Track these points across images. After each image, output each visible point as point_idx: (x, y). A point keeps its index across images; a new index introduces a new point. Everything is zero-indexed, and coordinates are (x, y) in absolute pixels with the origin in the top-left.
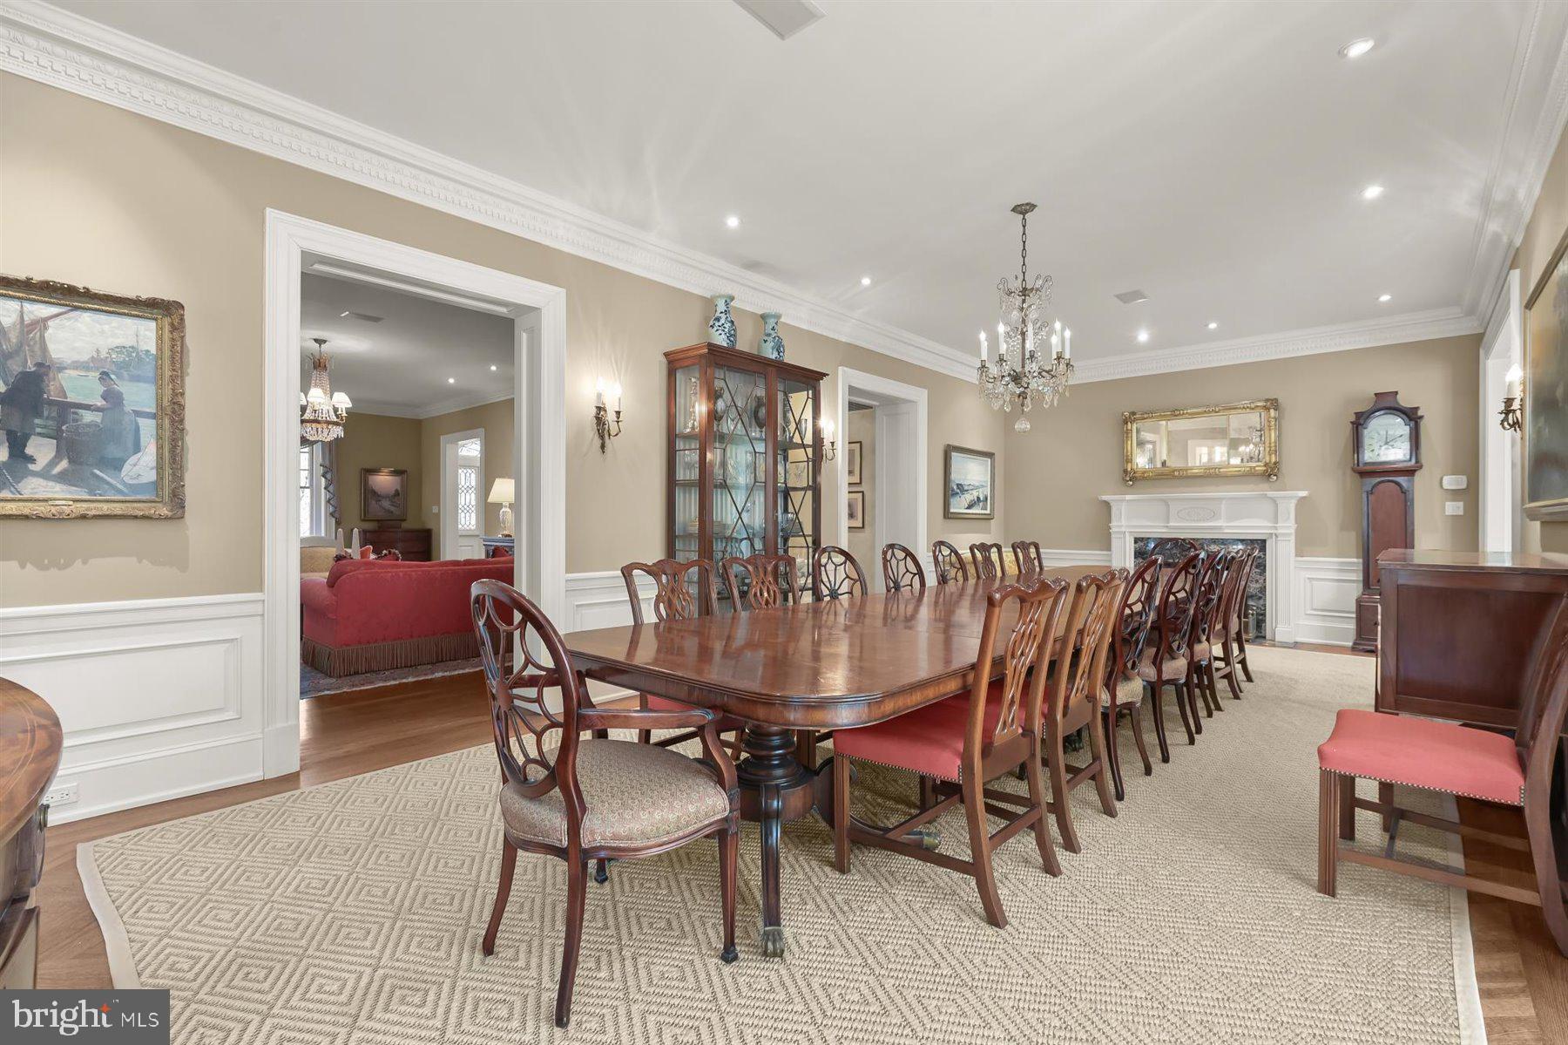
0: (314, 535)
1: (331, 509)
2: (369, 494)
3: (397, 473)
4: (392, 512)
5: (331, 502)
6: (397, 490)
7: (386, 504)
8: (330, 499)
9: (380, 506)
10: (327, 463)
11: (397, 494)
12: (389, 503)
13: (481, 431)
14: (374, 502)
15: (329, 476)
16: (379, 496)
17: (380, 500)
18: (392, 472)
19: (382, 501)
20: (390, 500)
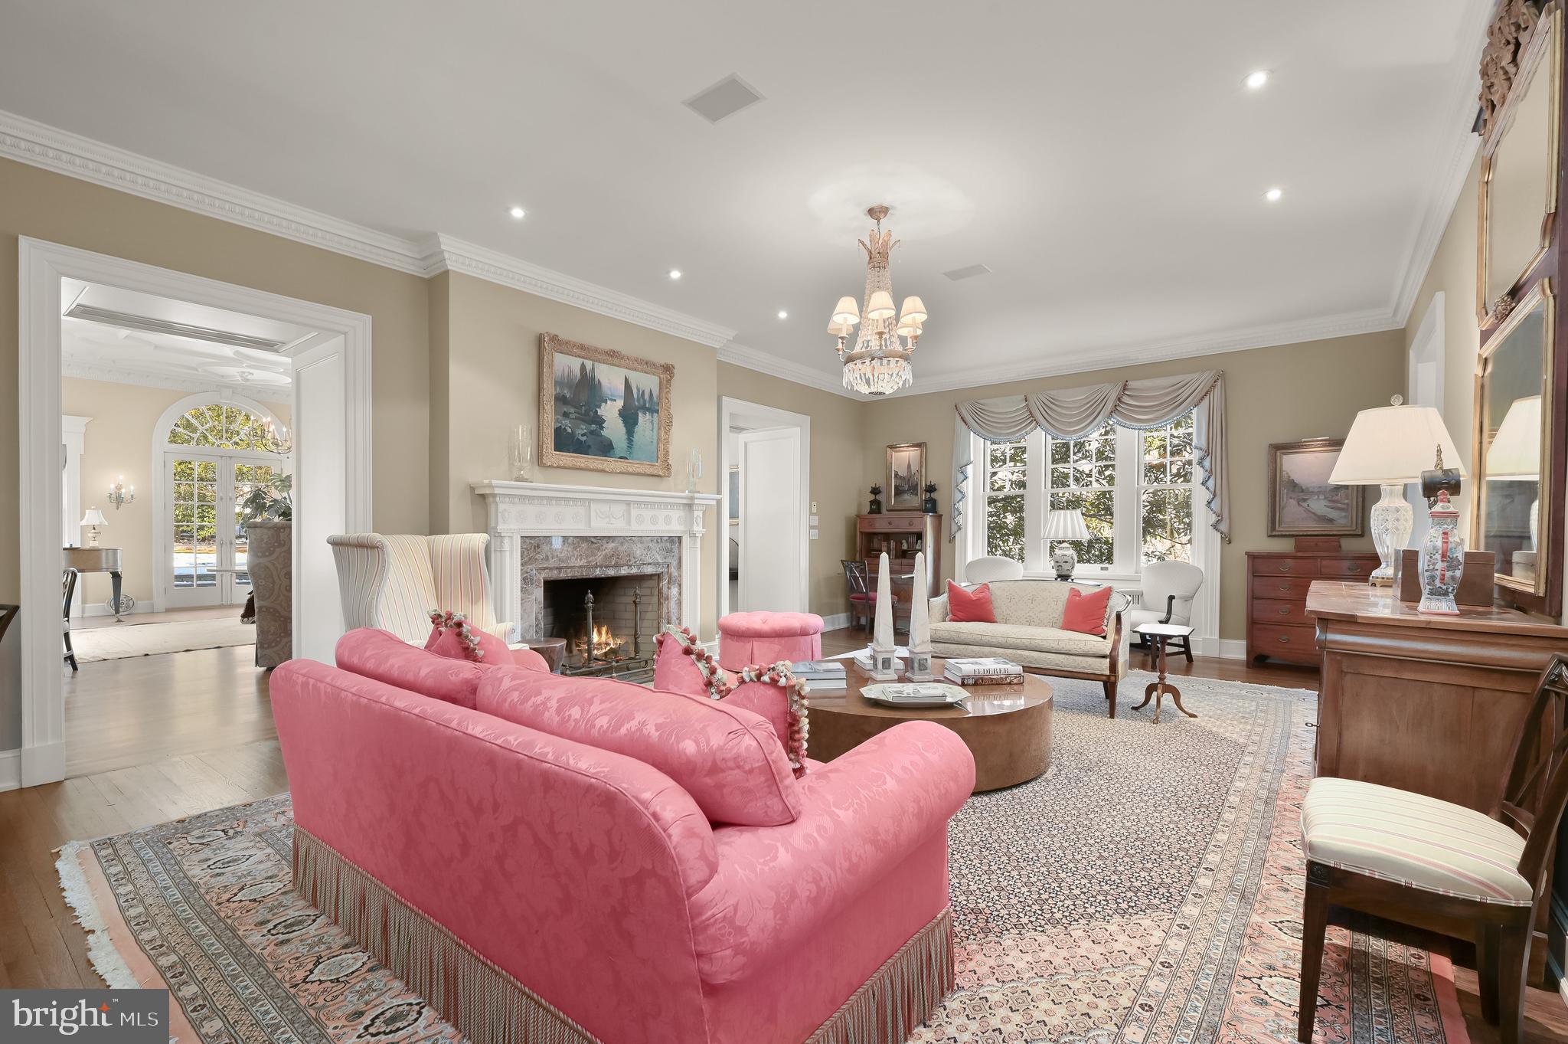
1: (1213, 518)
4: (1330, 520)
5: (1213, 505)
7: (1318, 506)
8: (1209, 502)
9: (1307, 511)
10: (1203, 444)
12: (1324, 503)
14: (1293, 502)
15: (1208, 462)
16: (1303, 491)
17: (1305, 500)
18: (1324, 446)
19: (1309, 502)
20: (1325, 498)
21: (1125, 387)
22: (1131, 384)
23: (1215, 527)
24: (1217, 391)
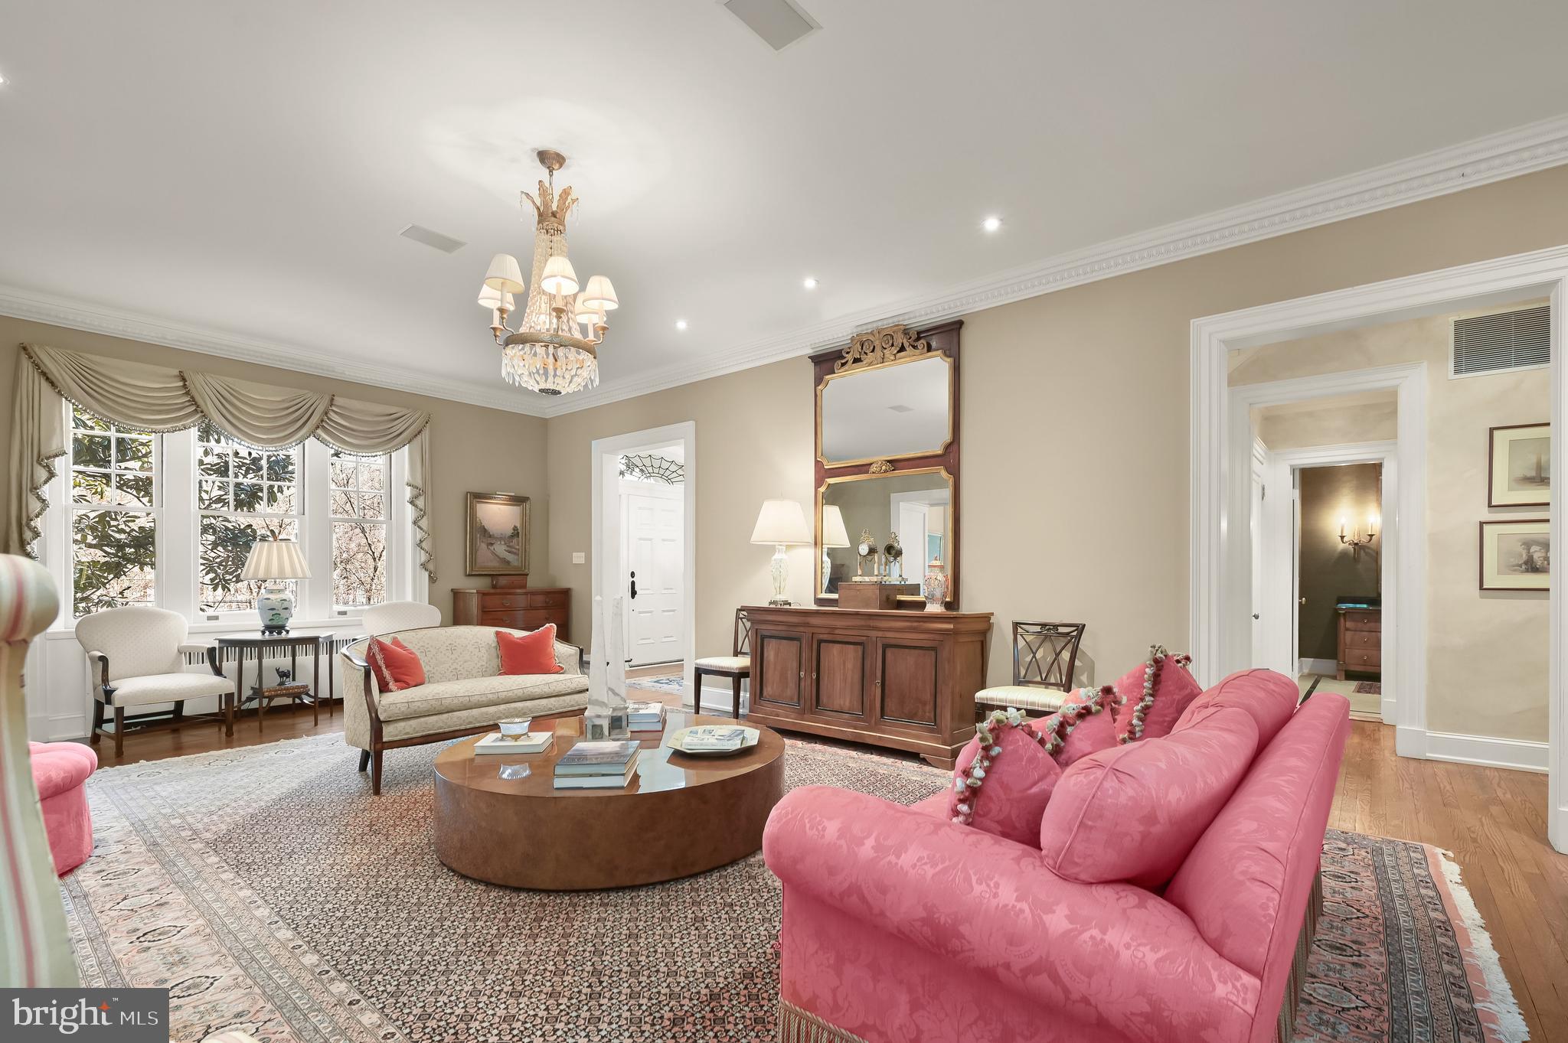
0: (394, 601)
1: (424, 557)
2: (477, 533)
3: (518, 500)
4: (508, 562)
5: (424, 545)
6: (515, 528)
7: (500, 549)
8: (421, 541)
9: (493, 553)
10: (419, 483)
11: (515, 534)
12: (504, 547)
13: (689, 426)
14: (484, 546)
15: (420, 502)
16: (490, 536)
17: (492, 544)
18: (510, 500)
19: (494, 545)
20: (505, 544)
21: (332, 402)
22: (338, 400)
23: (424, 566)
24: (426, 434)
